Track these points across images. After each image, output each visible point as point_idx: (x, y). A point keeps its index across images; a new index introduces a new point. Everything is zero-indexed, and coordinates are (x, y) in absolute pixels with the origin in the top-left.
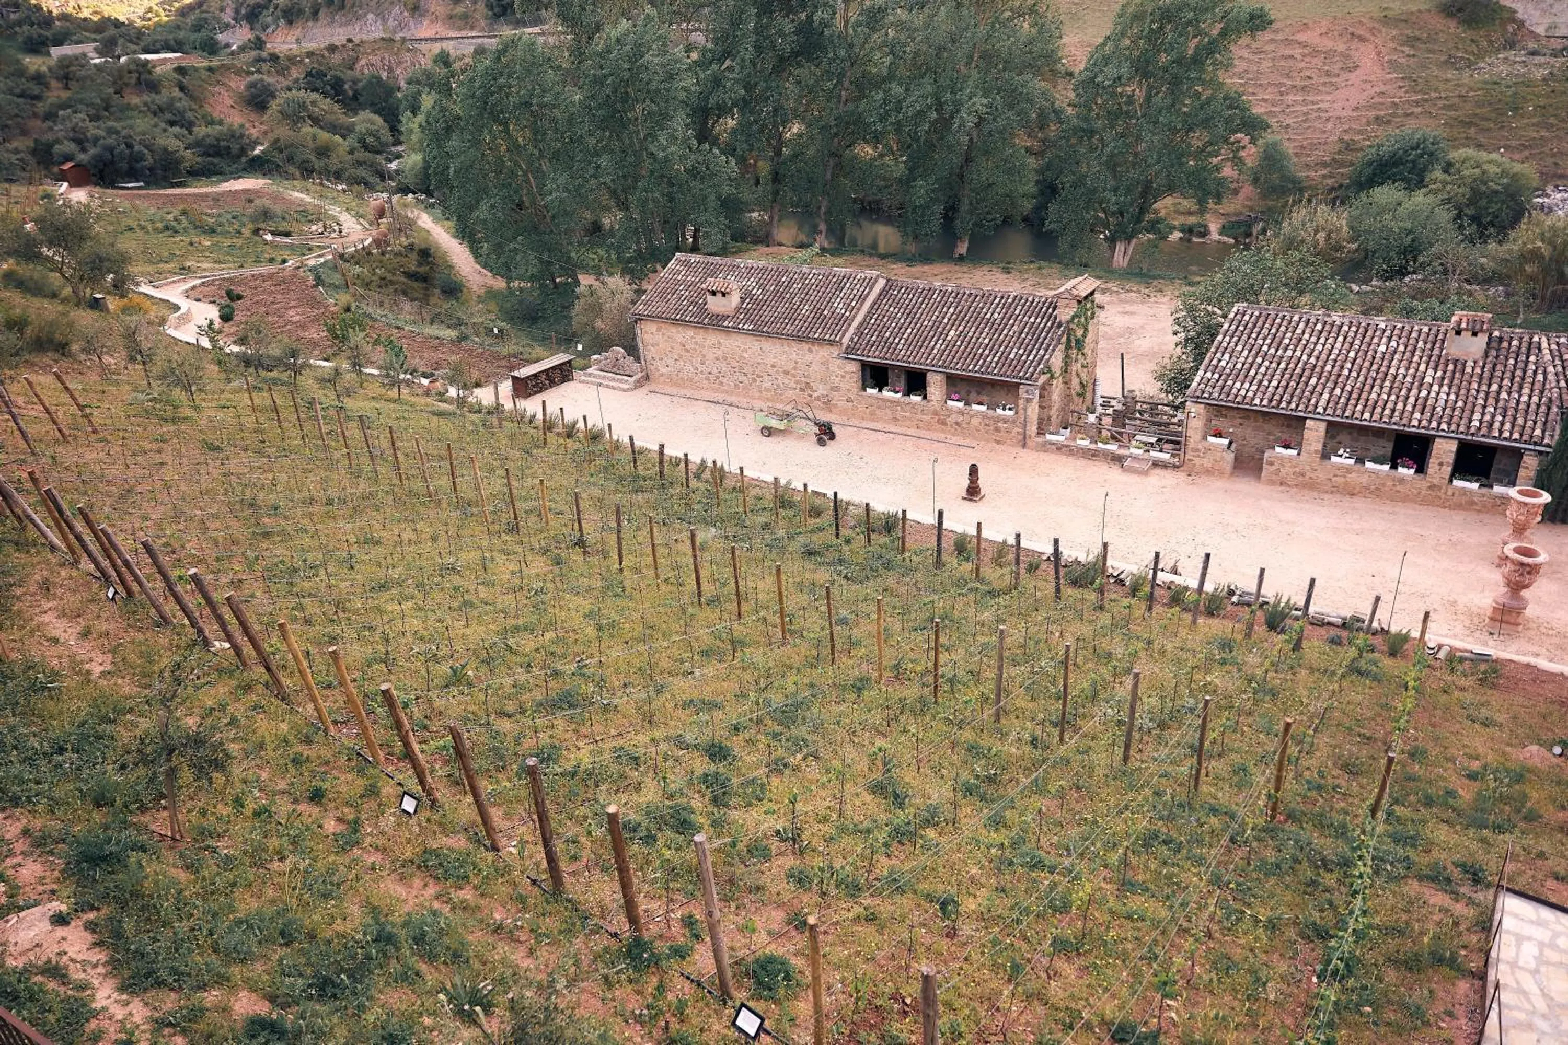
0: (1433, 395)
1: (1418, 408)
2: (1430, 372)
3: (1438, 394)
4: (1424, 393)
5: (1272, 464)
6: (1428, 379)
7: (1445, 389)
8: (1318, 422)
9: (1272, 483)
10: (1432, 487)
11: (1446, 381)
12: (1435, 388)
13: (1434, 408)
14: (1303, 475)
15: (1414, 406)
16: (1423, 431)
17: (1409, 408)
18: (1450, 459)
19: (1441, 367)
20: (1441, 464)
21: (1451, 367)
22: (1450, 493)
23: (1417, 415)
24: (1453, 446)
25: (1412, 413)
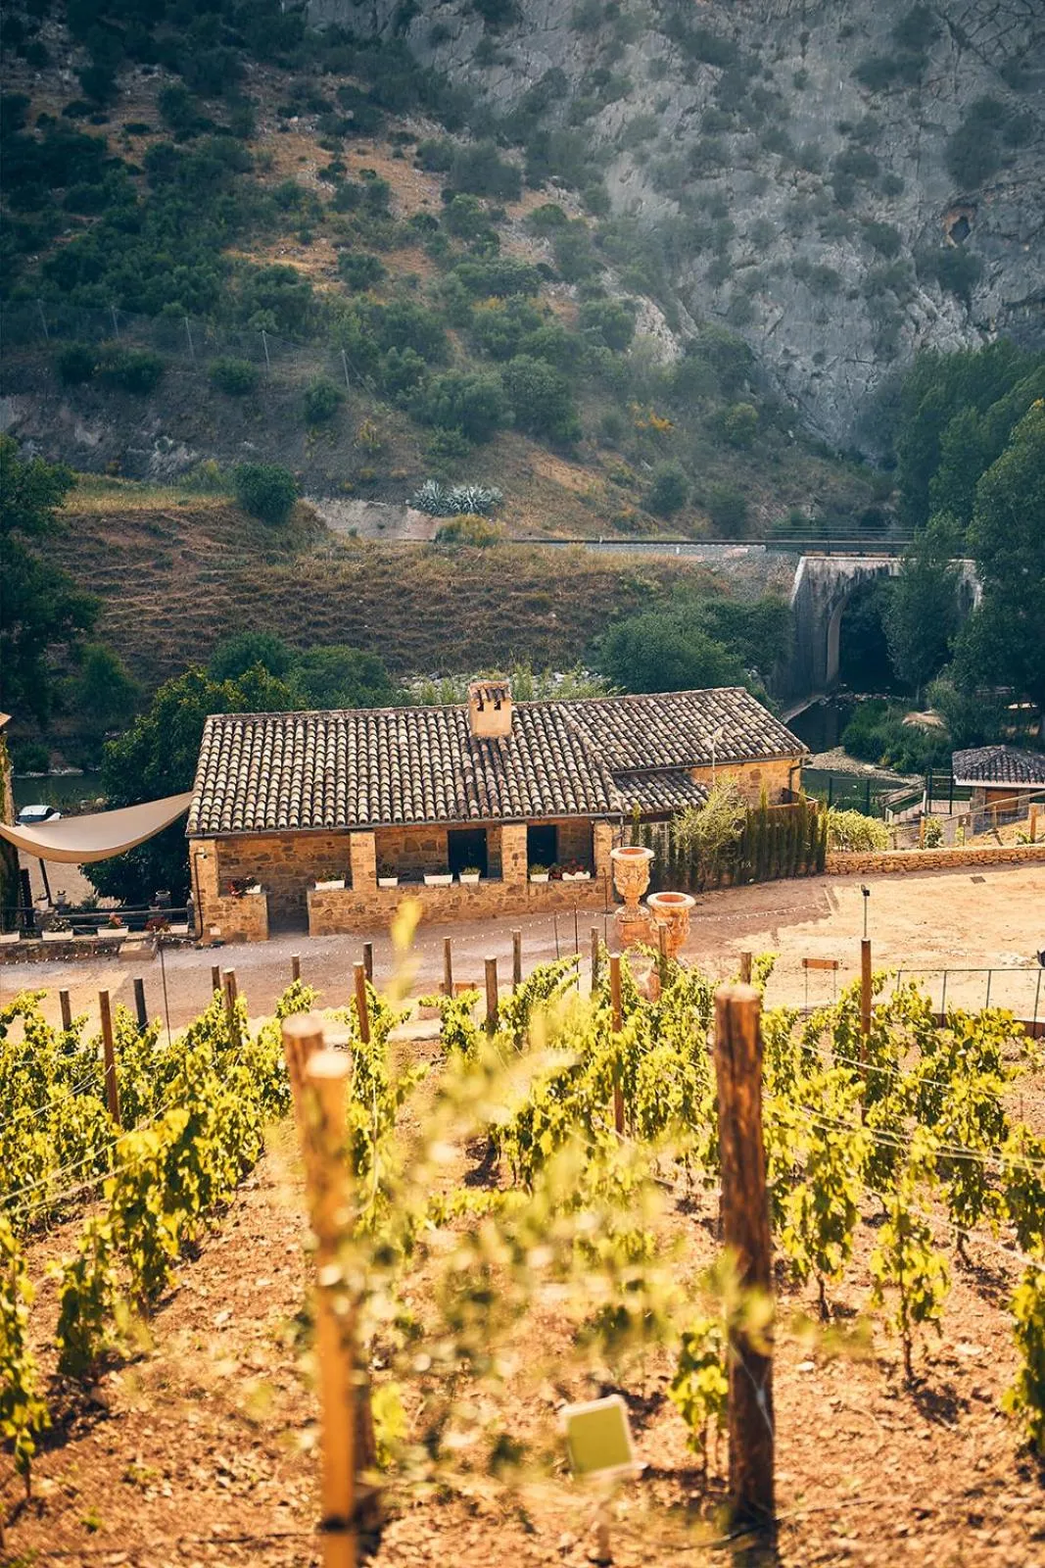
0: (480, 779)
1: (471, 794)
2: (466, 756)
3: (485, 777)
4: (470, 779)
5: (319, 904)
6: (467, 764)
7: (489, 770)
8: (365, 834)
9: (326, 931)
10: (512, 889)
11: (487, 763)
12: (479, 771)
13: (488, 793)
14: (361, 910)
15: (466, 794)
16: (486, 819)
17: (461, 796)
18: (522, 848)
19: (474, 749)
20: (515, 857)
21: (484, 748)
22: (533, 893)
23: (473, 803)
24: (521, 831)
25: (467, 802)
